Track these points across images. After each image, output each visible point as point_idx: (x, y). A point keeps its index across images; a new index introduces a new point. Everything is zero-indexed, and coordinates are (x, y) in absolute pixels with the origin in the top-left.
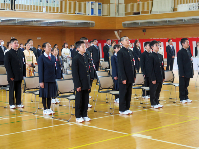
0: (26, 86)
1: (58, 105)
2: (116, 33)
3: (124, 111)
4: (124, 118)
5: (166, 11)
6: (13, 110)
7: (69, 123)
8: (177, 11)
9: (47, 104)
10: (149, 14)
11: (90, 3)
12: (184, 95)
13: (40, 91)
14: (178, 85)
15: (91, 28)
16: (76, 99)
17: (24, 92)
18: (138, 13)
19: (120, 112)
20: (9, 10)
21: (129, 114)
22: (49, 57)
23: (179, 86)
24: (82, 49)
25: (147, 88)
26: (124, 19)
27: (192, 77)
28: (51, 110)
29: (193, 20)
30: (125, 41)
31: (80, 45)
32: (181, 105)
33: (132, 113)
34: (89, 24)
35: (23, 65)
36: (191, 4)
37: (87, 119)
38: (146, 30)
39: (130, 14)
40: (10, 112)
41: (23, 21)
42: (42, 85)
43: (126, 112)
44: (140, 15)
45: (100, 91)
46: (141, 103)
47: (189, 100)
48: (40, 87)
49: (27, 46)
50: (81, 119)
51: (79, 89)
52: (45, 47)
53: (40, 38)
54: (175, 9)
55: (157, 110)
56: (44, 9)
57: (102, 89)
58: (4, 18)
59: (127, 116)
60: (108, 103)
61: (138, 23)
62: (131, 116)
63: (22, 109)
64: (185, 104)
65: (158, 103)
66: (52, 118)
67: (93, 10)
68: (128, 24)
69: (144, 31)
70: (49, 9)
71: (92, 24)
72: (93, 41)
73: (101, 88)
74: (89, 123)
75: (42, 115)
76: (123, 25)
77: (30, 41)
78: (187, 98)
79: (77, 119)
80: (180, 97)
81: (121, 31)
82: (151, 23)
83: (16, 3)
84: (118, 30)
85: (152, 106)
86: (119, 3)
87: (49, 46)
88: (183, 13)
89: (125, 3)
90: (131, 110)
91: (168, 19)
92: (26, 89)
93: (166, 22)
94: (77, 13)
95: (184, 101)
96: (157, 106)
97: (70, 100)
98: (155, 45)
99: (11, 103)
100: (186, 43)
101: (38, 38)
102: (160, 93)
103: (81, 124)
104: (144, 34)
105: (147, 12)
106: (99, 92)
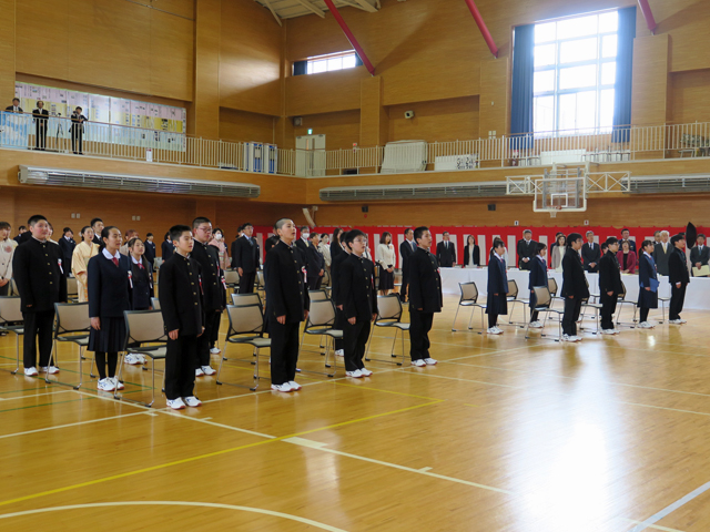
0: (62, 324)
1: (142, 367)
2: (306, 211)
3: (281, 384)
4: (281, 398)
5: (412, 170)
6: (31, 379)
7: (151, 412)
8: (433, 169)
9: (107, 365)
10: (377, 174)
11: (252, 145)
12: (420, 349)
13: (90, 336)
14: (408, 326)
15: (252, 200)
16: (167, 357)
17: (56, 338)
18: (354, 172)
19: (273, 386)
20: (68, 153)
21: (292, 391)
22: (114, 259)
23: (410, 329)
24: (183, 245)
25: (339, 333)
26: (323, 182)
27: (439, 311)
28: (115, 380)
29: (465, 189)
30: (284, 227)
31: (180, 235)
32: (413, 370)
33: (299, 389)
34: (247, 190)
35: (58, 277)
36: (461, 157)
37: (193, 401)
38: (369, 208)
39: (336, 172)
40: (25, 383)
41: (100, 179)
42: (95, 322)
43: (286, 387)
44: (358, 175)
45: (231, 338)
46: (327, 366)
47: (431, 361)
48: (92, 327)
49: (86, 232)
50: (178, 403)
51: (174, 334)
52: (107, 237)
53: (138, 218)
54: (429, 166)
55: (359, 381)
56: (149, 155)
57: (237, 333)
58: (55, 172)
59: (288, 395)
60: (254, 364)
61: (352, 192)
62: (296, 394)
63: (53, 377)
64: (421, 369)
65: (361, 366)
66: (115, 398)
67: (258, 161)
68: (332, 193)
69: (365, 209)
70: (161, 156)
71: (254, 191)
72: (243, 228)
73: (232, 332)
74: (196, 410)
75: (95, 391)
76: (320, 195)
77: (97, 223)
78: (425, 355)
79: (169, 402)
80: (411, 353)
81: (316, 209)
82: (380, 192)
83: (83, 139)
84: (309, 207)
85: (347, 373)
86: (313, 149)
87: (115, 236)
88: (446, 175)
89: (327, 149)
90: (299, 381)
91: (413, 187)
92: (61, 330)
93: (410, 191)
94: (221, 165)
95: (420, 362)
96: (358, 373)
97: (155, 358)
98: (356, 240)
99: (29, 363)
100: (423, 237)
101: (134, 218)
102: (366, 345)
103: (178, 415)
104: (366, 216)
105: (371, 170)
106: (227, 339)
